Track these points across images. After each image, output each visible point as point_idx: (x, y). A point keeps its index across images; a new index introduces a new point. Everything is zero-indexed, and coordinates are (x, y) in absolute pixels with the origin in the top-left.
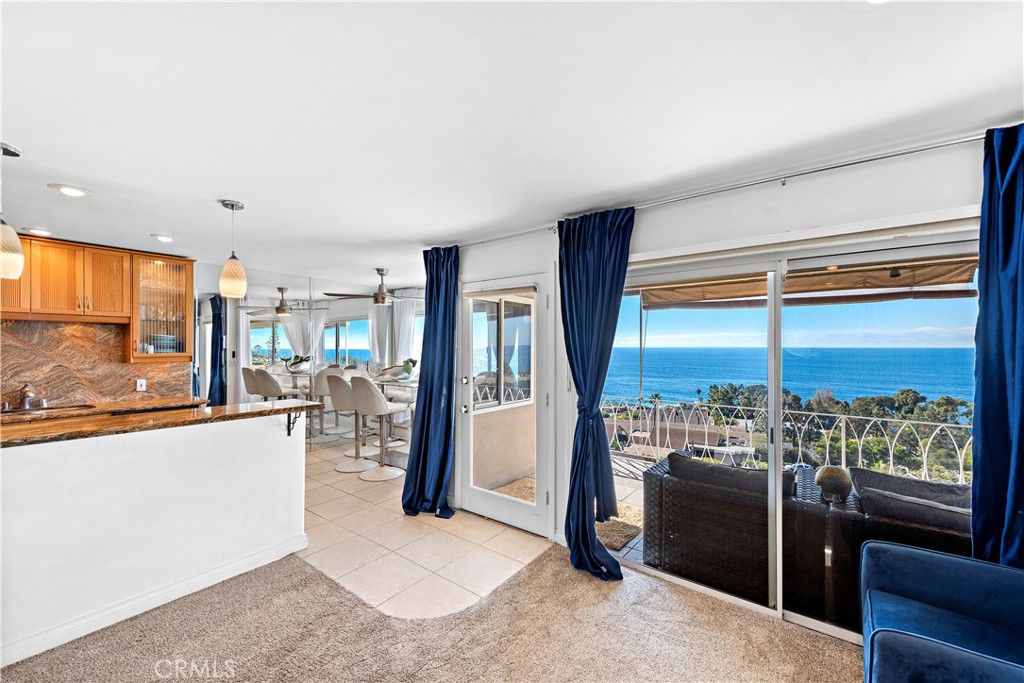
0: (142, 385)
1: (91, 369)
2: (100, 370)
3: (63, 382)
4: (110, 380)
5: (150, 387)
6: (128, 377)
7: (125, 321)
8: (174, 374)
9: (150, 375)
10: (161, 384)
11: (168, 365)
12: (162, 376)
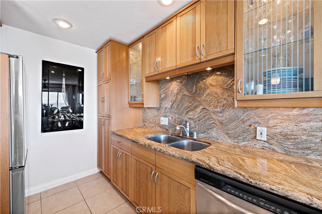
0: (262, 133)
1: (221, 112)
2: (227, 114)
3: (206, 121)
4: (234, 123)
5: (271, 137)
6: (248, 123)
7: (228, 60)
8: (305, 125)
9: (271, 123)
10: (286, 137)
11: (295, 112)
12: (289, 127)
